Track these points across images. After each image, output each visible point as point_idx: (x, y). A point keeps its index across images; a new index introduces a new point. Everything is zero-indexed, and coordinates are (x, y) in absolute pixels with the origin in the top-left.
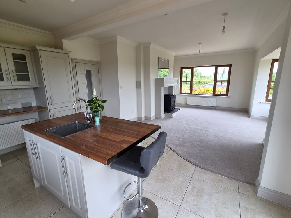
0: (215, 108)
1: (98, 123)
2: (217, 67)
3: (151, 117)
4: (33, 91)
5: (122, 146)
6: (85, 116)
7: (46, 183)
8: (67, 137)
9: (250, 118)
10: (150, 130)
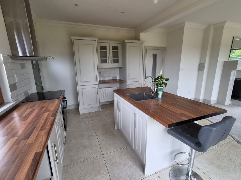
1: (160, 96)
3: (210, 101)
4: (118, 69)
5: (181, 117)
6: (151, 89)
7: (121, 128)
8: (139, 101)
10: (212, 111)
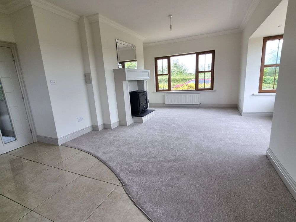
0: (199, 106)
2: (198, 54)
3: (111, 125)
9: (241, 115)
